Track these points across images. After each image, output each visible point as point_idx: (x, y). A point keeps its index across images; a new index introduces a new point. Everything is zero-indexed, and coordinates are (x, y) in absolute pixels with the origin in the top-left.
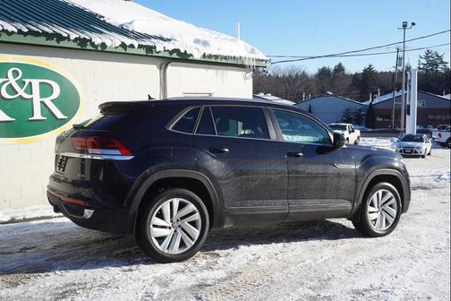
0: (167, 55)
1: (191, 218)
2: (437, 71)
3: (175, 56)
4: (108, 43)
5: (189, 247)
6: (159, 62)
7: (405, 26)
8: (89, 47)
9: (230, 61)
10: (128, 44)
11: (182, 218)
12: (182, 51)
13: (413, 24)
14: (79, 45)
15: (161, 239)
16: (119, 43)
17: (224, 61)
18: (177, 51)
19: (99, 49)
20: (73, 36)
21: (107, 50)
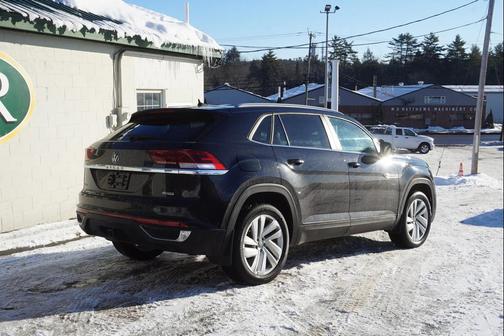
0: (126, 42)
1: (274, 236)
2: (345, 62)
3: (133, 43)
4: (70, 27)
5: (274, 267)
6: (113, 50)
7: (327, 10)
8: (47, 31)
9: (186, 51)
10: (89, 28)
11: (267, 236)
12: (143, 38)
13: (337, 8)
14: (35, 27)
15: (251, 260)
16: (80, 27)
17: (180, 51)
18: (137, 38)
19: (57, 33)
20: (33, 16)
21: (66, 34)
